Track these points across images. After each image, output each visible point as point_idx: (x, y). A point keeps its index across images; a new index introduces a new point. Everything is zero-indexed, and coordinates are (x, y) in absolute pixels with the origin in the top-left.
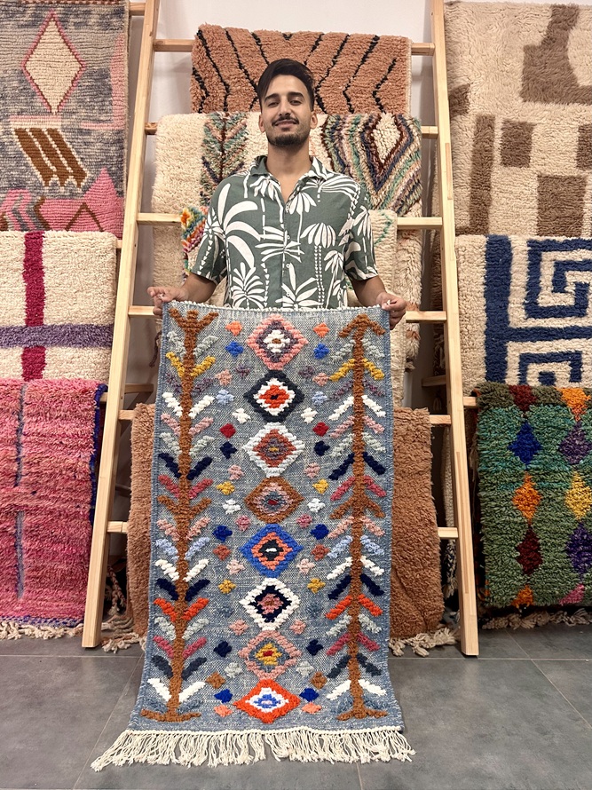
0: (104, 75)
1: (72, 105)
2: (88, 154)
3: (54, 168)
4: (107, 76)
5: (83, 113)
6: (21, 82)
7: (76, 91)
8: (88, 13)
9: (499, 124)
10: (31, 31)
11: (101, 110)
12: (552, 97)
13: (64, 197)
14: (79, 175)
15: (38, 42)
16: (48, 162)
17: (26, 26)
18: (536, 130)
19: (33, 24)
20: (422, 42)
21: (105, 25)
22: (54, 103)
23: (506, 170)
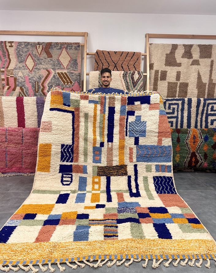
0: (76, 60)
1: (69, 67)
2: (73, 78)
3: (66, 81)
4: (77, 61)
5: (71, 69)
6: (58, 62)
7: (70, 64)
8: (72, 46)
9: (160, 72)
10: (60, 50)
11: (76, 68)
12: (171, 65)
13: (68, 87)
14: (71, 82)
15: (61, 53)
16: (64, 80)
17: (58, 49)
18: (168, 72)
19: (60, 49)
20: (144, 53)
21: (76, 49)
22: (65, 67)
23: (161, 81)
